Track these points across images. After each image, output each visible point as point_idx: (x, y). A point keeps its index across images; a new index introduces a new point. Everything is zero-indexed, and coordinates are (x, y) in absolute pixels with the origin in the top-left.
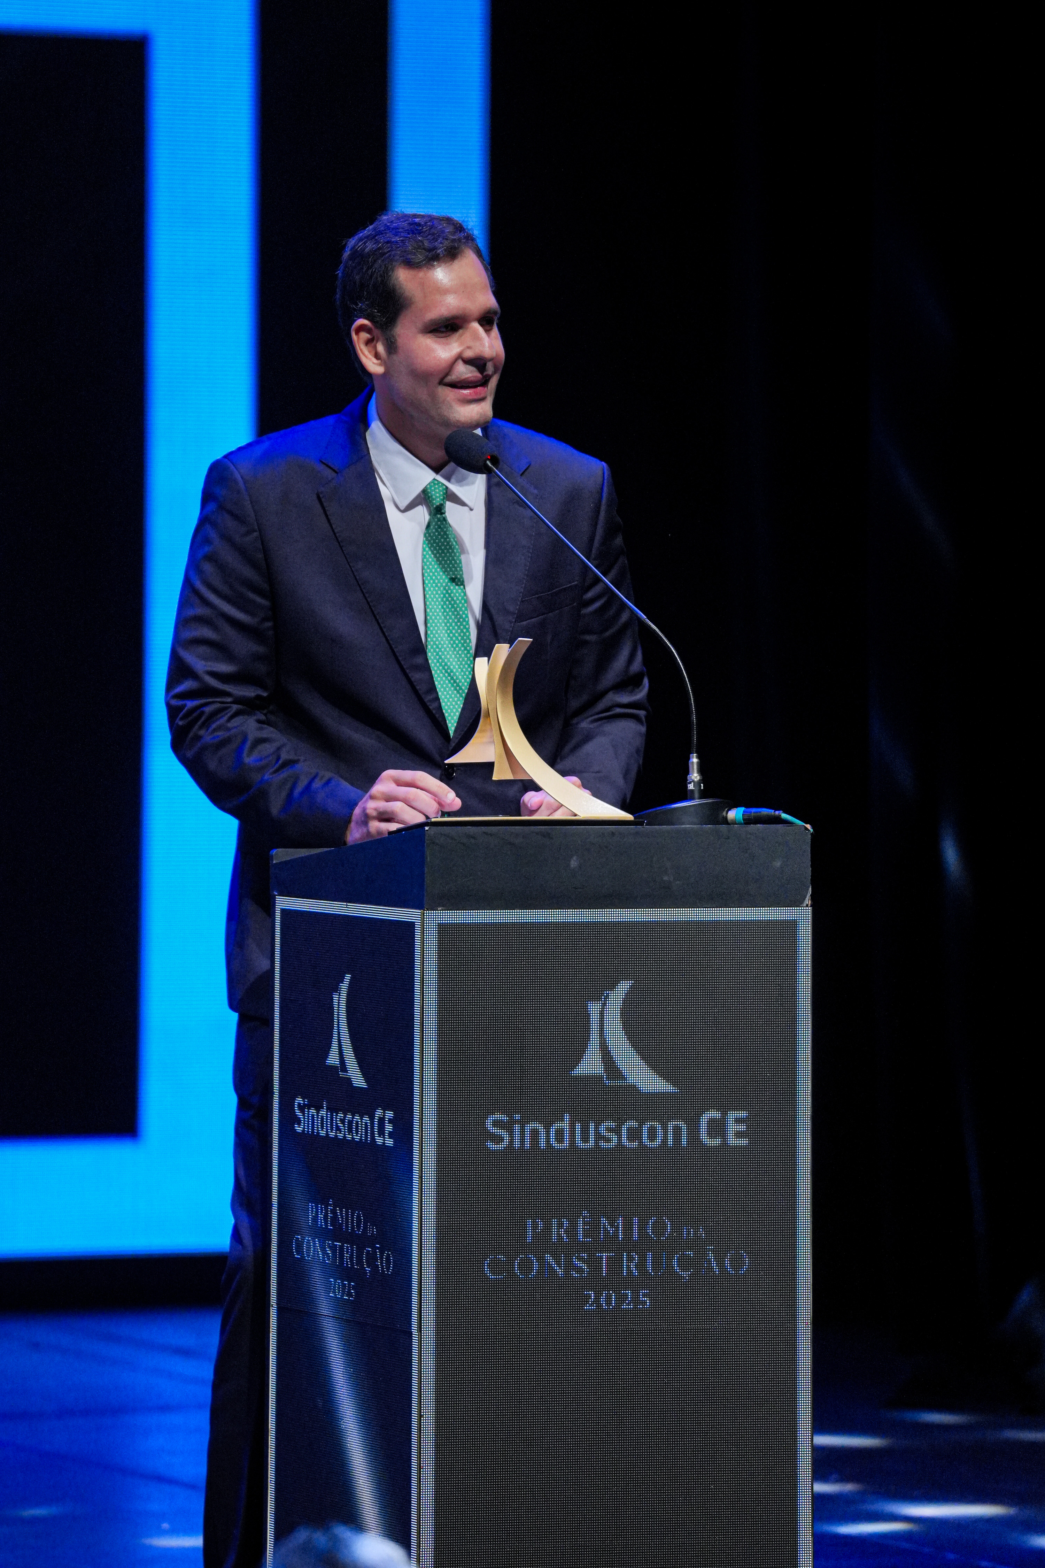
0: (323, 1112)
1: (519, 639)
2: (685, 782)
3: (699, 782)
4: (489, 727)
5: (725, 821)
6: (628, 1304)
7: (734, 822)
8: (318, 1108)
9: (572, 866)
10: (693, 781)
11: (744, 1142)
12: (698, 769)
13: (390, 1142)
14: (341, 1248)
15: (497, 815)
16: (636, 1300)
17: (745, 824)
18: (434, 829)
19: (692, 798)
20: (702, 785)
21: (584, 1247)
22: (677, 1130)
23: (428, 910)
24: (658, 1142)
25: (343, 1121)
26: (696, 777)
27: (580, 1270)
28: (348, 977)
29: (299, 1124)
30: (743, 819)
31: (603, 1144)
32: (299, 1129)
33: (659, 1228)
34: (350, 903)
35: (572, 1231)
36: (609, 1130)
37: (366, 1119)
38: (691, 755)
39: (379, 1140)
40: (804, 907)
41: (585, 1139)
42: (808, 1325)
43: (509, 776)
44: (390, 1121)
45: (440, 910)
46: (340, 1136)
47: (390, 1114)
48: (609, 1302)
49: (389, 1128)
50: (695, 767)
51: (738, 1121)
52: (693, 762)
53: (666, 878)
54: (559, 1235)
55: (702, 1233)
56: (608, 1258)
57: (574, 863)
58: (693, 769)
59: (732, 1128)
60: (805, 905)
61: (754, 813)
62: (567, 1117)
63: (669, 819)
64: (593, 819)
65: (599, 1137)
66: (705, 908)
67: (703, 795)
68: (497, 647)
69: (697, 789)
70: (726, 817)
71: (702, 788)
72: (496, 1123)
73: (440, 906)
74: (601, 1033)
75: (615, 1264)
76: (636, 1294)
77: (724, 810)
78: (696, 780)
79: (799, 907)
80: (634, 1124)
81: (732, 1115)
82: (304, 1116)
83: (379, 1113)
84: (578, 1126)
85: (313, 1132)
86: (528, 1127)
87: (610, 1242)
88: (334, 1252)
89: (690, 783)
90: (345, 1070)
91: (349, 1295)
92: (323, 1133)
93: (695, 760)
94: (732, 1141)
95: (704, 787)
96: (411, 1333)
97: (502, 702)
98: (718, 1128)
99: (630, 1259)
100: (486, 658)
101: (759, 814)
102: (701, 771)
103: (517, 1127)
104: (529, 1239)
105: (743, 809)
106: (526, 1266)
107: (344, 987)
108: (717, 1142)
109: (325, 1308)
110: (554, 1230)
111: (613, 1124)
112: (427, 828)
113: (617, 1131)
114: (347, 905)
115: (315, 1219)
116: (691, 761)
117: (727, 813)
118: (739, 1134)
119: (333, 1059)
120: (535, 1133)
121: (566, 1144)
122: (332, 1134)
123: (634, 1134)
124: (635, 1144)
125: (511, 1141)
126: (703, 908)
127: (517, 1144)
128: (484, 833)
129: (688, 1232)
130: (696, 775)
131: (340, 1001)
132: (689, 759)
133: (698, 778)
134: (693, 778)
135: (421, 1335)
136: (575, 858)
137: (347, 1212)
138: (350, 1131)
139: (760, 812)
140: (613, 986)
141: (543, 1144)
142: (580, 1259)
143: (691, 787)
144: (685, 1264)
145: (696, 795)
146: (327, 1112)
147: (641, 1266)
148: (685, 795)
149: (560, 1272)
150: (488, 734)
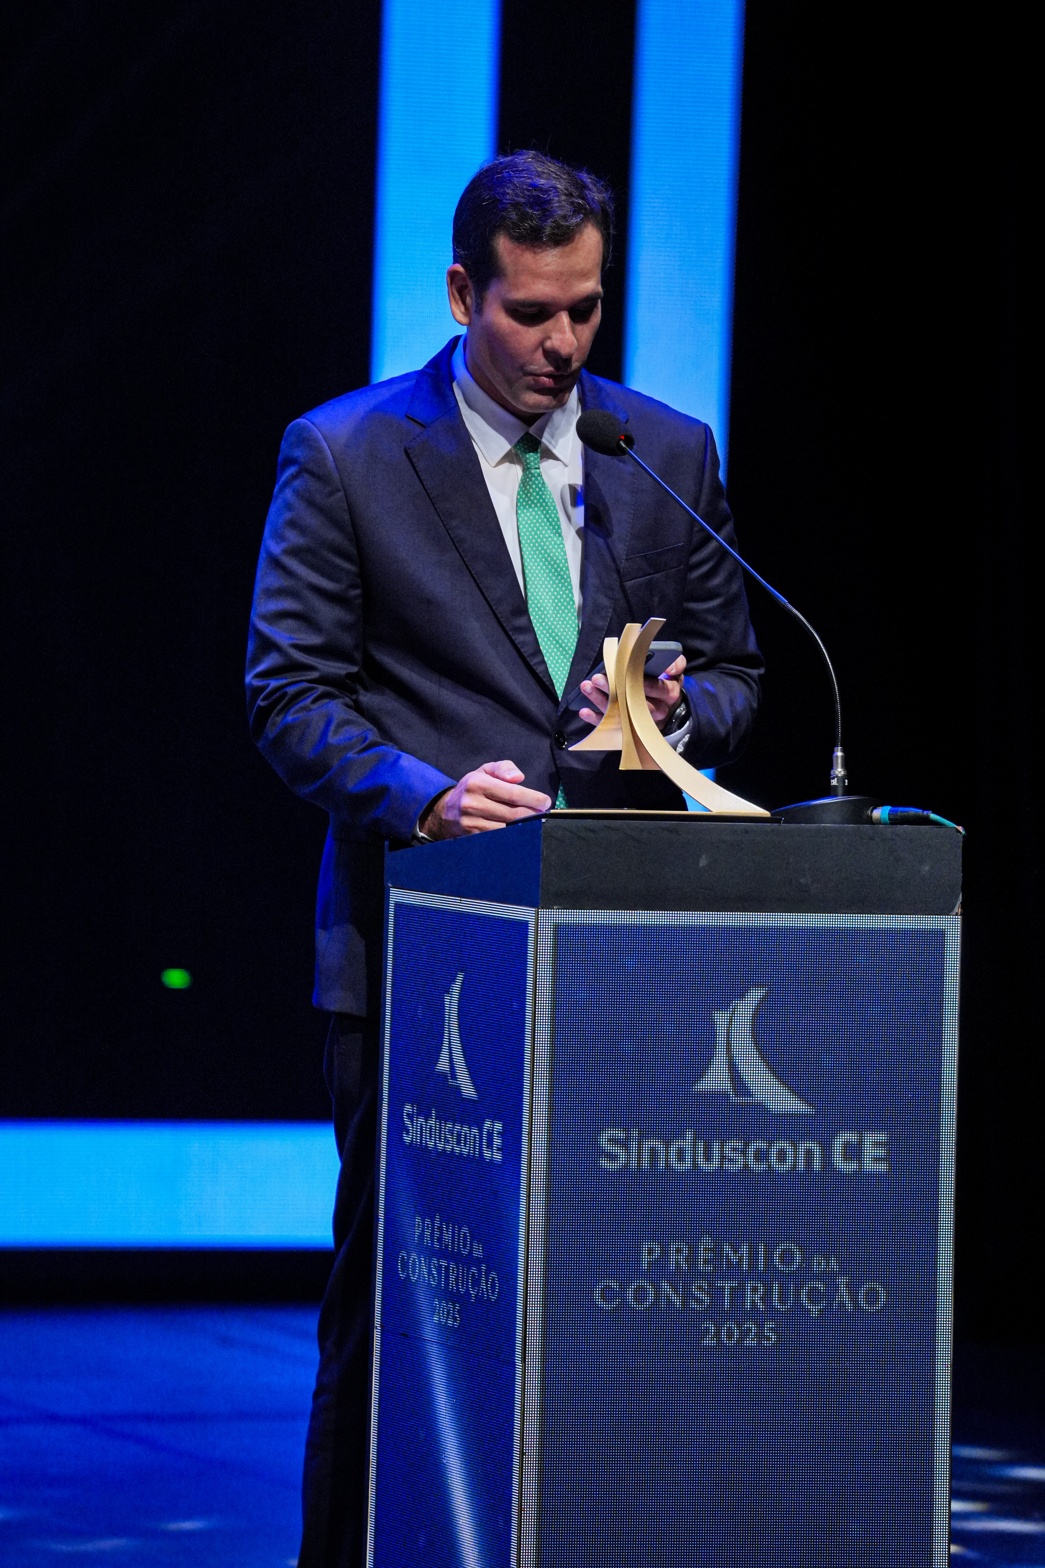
0: (432, 1122)
1: (652, 618)
2: (828, 777)
3: (844, 777)
4: (616, 712)
5: (870, 821)
6: (753, 1339)
7: (879, 822)
8: (427, 1117)
9: (701, 865)
10: (837, 776)
11: (882, 1167)
12: (842, 763)
13: (498, 1157)
14: (447, 1268)
15: (621, 807)
16: (760, 1336)
17: (891, 824)
18: (552, 821)
19: (836, 796)
20: (846, 781)
21: (705, 1276)
22: (809, 1153)
23: (543, 908)
24: (788, 1165)
25: (451, 1132)
26: (840, 772)
27: (700, 1301)
28: (460, 977)
29: (408, 1132)
30: (889, 819)
31: (727, 1166)
32: (407, 1139)
33: (787, 1257)
34: (463, 898)
35: (692, 1259)
36: (734, 1149)
37: (475, 1131)
38: (836, 748)
39: (487, 1154)
40: (953, 915)
41: (708, 1158)
42: (948, 1367)
43: (637, 766)
44: (499, 1133)
45: (556, 909)
46: (449, 1148)
47: (498, 1126)
48: (730, 1335)
49: (497, 1141)
50: (840, 761)
51: (877, 1144)
52: (837, 756)
53: (802, 881)
54: (677, 1263)
55: (834, 1264)
56: (732, 1288)
57: (703, 862)
58: (837, 764)
59: (869, 1151)
60: (955, 914)
61: (901, 812)
62: (689, 1135)
63: (810, 816)
64: (725, 814)
65: (723, 1157)
66: (845, 914)
67: (847, 791)
68: (629, 627)
69: (841, 785)
70: (871, 817)
71: (846, 784)
72: (613, 1140)
73: (556, 905)
74: (729, 1046)
75: (738, 1294)
76: (760, 1327)
77: (869, 808)
78: (840, 775)
79: (948, 915)
80: (762, 1145)
81: (869, 1138)
82: (413, 1125)
83: (488, 1124)
84: (701, 1145)
85: (421, 1142)
86: (647, 1145)
87: (733, 1271)
88: (439, 1273)
89: (834, 778)
90: (454, 1076)
91: (455, 1319)
92: (431, 1144)
93: (839, 754)
94: (869, 1166)
95: (848, 783)
96: (514, 1364)
97: (632, 687)
98: (853, 1152)
99: (755, 1290)
100: (617, 639)
101: (906, 814)
102: (846, 765)
103: (634, 1145)
104: (645, 1266)
105: (889, 808)
106: (640, 1295)
107: (456, 988)
108: (853, 1166)
109: (429, 1333)
110: (673, 1257)
111: (739, 1145)
112: (543, 820)
113: (744, 1152)
114: (461, 900)
115: (422, 1236)
116: (835, 755)
117: (872, 812)
118: (877, 1159)
119: (443, 1065)
120: (653, 1152)
121: (688, 1164)
122: (440, 1146)
123: (762, 1155)
124: (763, 1166)
125: (628, 1159)
126: (843, 914)
127: (634, 1164)
128: (606, 827)
129: (818, 1264)
130: (840, 769)
131: (452, 1002)
132: (833, 752)
133: (843, 773)
134: (837, 773)
135: (525, 1367)
136: (704, 857)
137: (453, 1230)
138: (459, 1143)
139: (907, 811)
140: (742, 996)
141: (662, 1164)
142: (700, 1288)
143: (834, 782)
144: (814, 1296)
145: (840, 791)
146: (436, 1122)
147: (767, 1298)
148: (829, 792)
149: (678, 1302)
150: (616, 720)
